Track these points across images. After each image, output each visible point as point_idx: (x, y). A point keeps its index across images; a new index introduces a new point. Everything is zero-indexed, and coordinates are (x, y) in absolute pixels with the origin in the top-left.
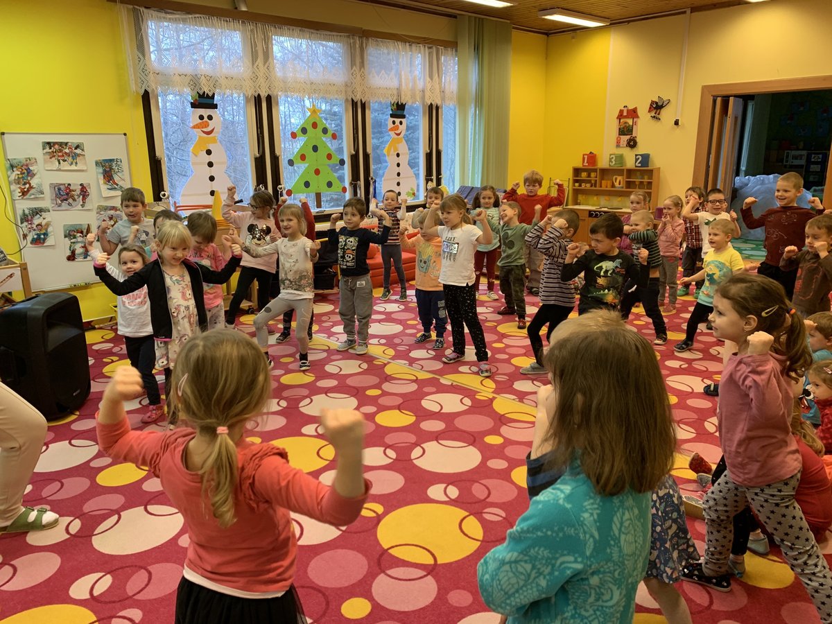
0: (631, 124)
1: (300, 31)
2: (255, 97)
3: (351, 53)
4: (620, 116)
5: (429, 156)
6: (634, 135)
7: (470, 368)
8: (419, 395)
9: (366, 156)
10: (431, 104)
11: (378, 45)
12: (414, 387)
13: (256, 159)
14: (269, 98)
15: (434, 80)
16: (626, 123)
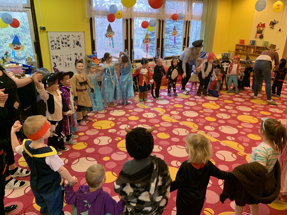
0: (262, 29)
2: (126, 19)
4: (258, 26)
5: (185, 39)
6: (262, 34)
7: (190, 120)
8: (172, 128)
9: (163, 40)
10: (187, 21)
12: (170, 125)
13: (125, 40)
14: (131, 19)
15: (189, 12)
16: (260, 29)
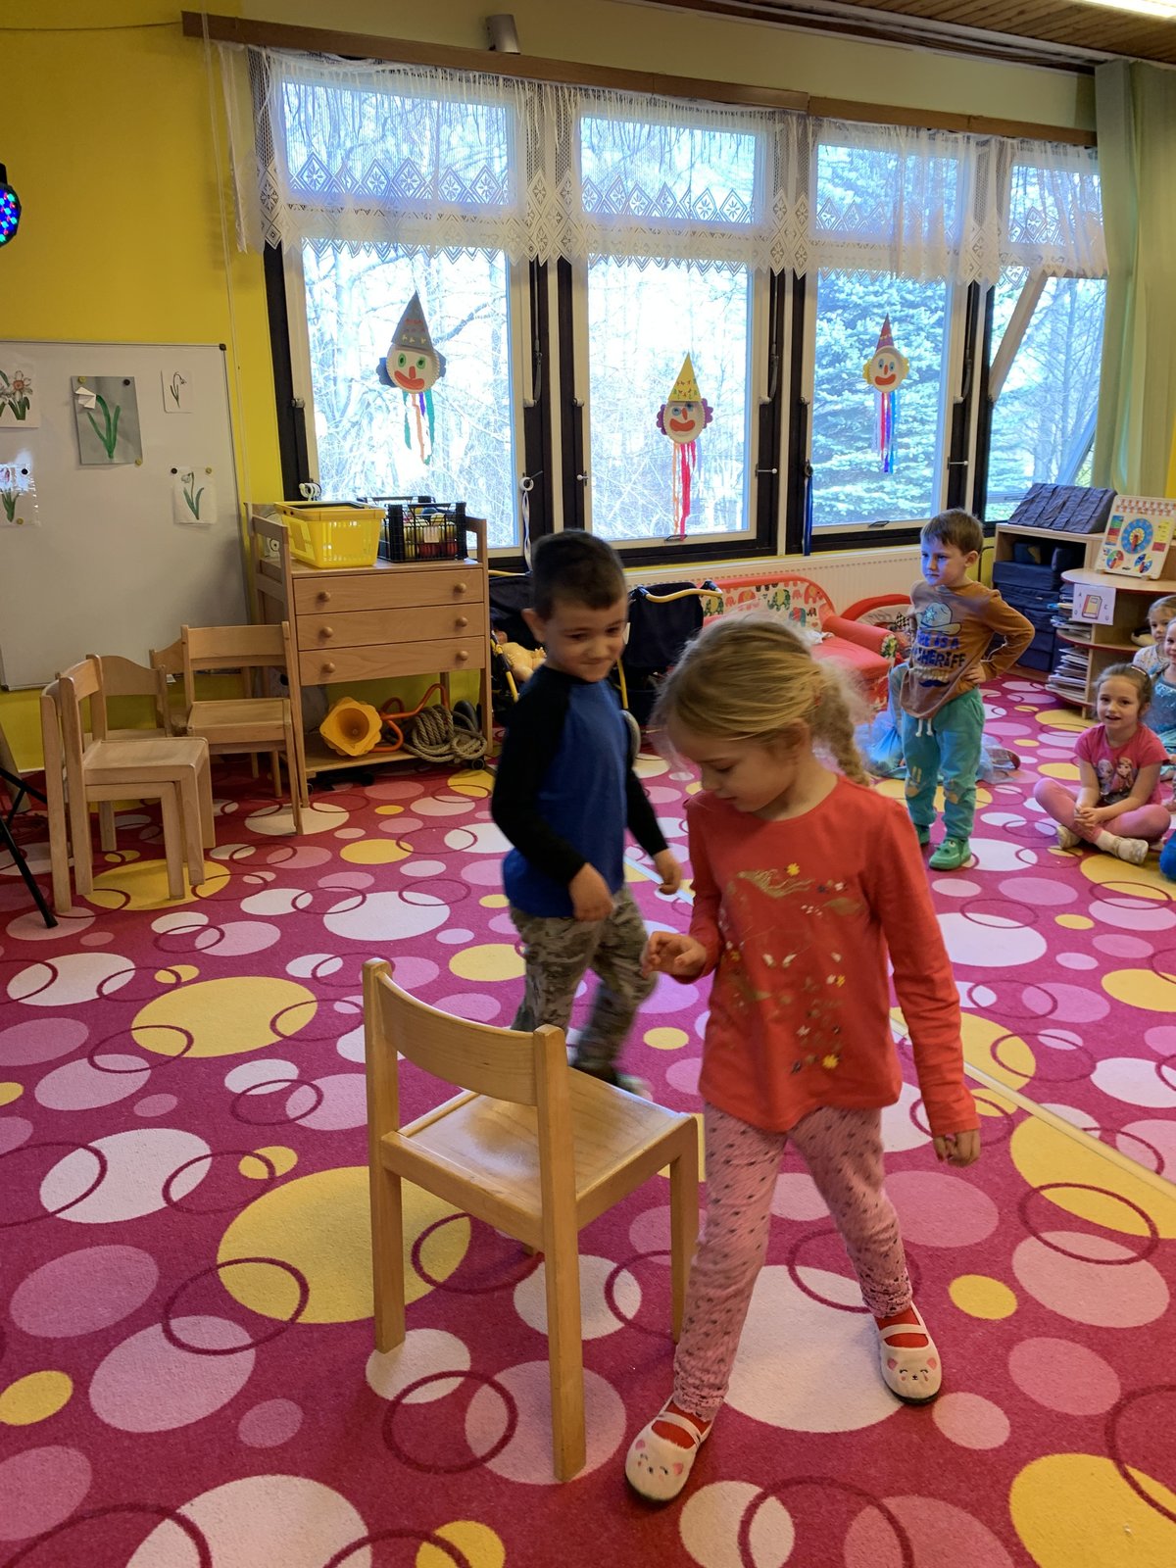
1: (649, 102)
2: (531, 264)
3: (776, 159)
5: (960, 412)
9: (800, 410)
10: (974, 282)
11: (846, 137)
13: (527, 410)
14: (565, 269)
15: (986, 223)
